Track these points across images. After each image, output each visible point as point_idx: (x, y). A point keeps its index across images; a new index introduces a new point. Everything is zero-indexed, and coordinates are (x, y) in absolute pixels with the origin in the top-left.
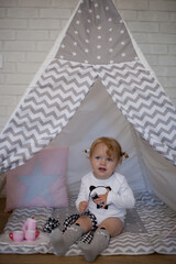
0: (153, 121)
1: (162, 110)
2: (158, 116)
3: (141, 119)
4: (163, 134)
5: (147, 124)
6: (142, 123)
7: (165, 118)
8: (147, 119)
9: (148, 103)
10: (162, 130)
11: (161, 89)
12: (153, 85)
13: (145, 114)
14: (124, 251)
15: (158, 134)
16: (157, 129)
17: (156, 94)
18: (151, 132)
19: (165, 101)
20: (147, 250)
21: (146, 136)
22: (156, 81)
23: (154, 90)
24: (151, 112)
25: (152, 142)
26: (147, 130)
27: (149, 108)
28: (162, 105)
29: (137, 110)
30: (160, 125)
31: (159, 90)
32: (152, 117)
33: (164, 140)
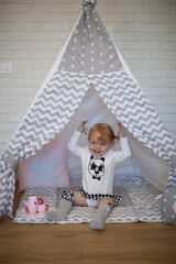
0: (136, 118)
1: (143, 109)
2: (140, 114)
3: (127, 116)
4: (144, 129)
5: (131, 120)
6: (127, 120)
7: (146, 116)
8: (131, 116)
9: (132, 104)
10: (143, 125)
11: (142, 93)
12: (135, 90)
13: (129, 113)
14: (115, 220)
15: (140, 129)
16: (139, 125)
17: (138, 97)
18: (135, 126)
19: (145, 102)
20: (133, 219)
21: (130, 130)
22: (138, 87)
23: (137, 93)
24: (134, 111)
25: (135, 135)
26: (131, 125)
27: (133, 108)
28: (143, 106)
29: (124, 110)
30: (142, 122)
31: (140, 94)
32: (135, 115)
33: (145, 132)
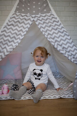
0: (59, 40)
1: (63, 35)
2: (61, 37)
3: (53, 39)
4: (63, 46)
5: (56, 41)
6: (54, 41)
7: (64, 38)
8: (56, 39)
9: (56, 32)
10: (63, 43)
11: (62, 25)
12: (58, 24)
13: (55, 37)
14: (47, 97)
15: (61, 46)
16: (60, 43)
17: (60, 28)
18: (58, 44)
19: (64, 31)
20: (57, 97)
21: (56, 46)
22: (60, 22)
23: (59, 26)
24: (58, 36)
25: (58, 49)
26: (56, 44)
27: (57, 34)
28: (62, 33)
29: (52, 35)
30: (62, 42)
31: (61, 26)
32: (58, 38)
33: (64, 48)
